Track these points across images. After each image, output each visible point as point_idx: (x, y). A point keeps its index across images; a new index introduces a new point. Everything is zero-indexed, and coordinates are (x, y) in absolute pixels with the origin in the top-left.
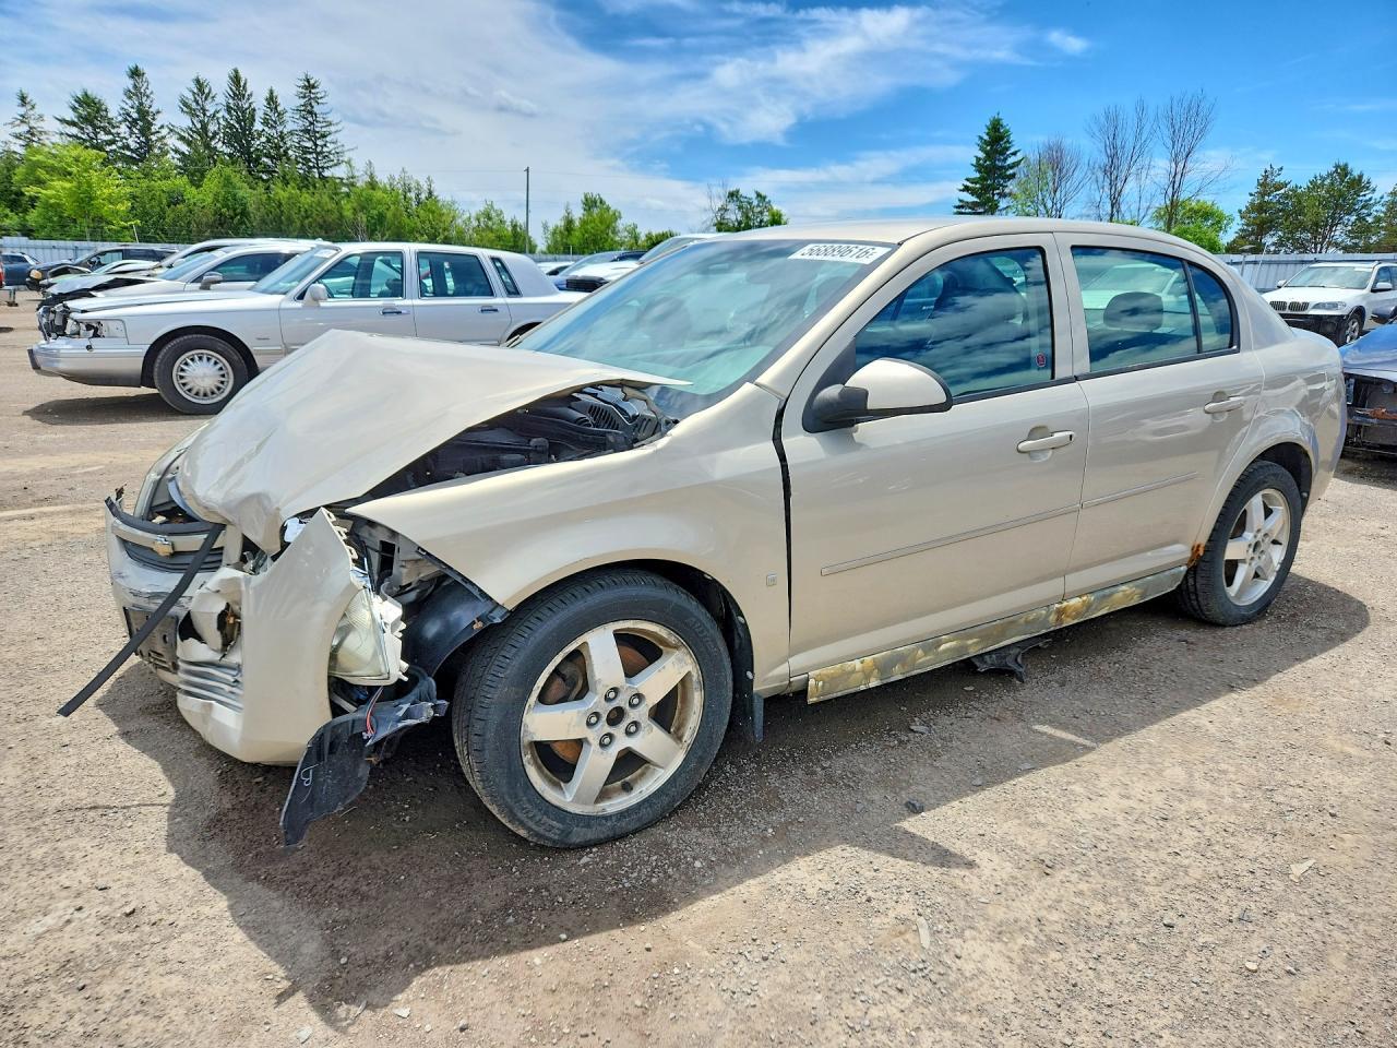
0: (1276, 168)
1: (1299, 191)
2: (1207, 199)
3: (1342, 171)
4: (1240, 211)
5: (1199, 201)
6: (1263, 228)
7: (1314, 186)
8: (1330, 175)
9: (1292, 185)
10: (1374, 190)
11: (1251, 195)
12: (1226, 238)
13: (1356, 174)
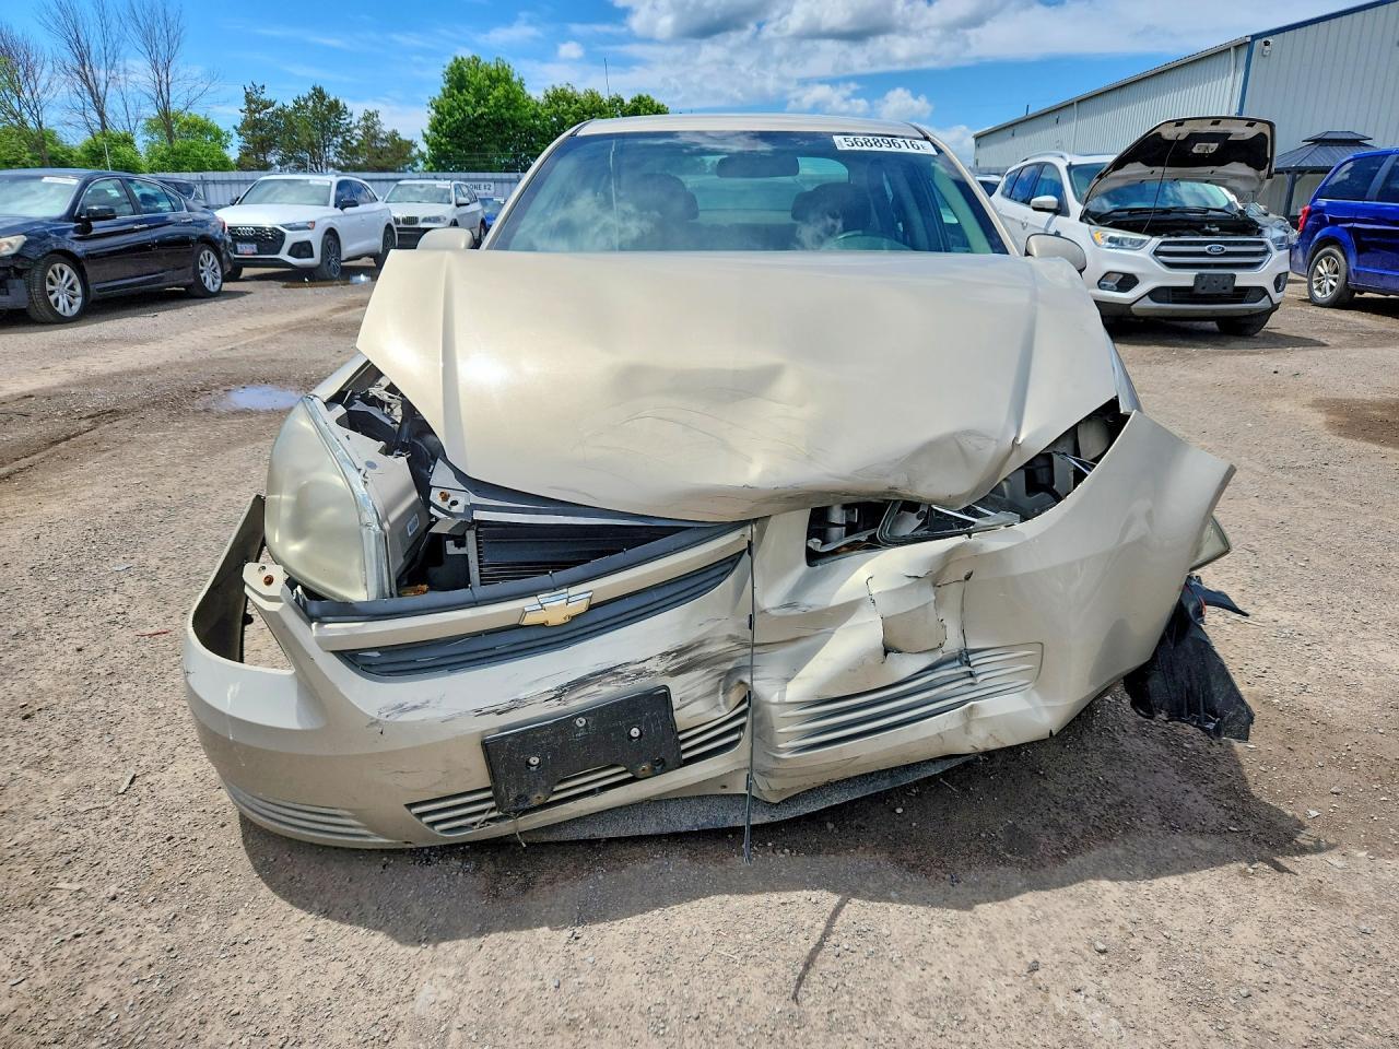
0: (259, 85)
1: (287, 110)
2: (198, 112)
3: (319, 94)
4: (235, 127)
5: (190, 114)
6: (264, 145)
7: (299, 108)
8: (311, 97)
9: (278, 105)
10: (351, 115)
11: (242, 111)
12: (233, 154)
13: (332, 98)
